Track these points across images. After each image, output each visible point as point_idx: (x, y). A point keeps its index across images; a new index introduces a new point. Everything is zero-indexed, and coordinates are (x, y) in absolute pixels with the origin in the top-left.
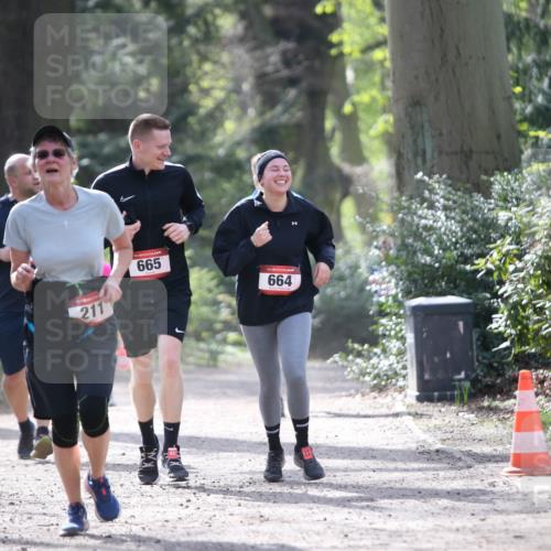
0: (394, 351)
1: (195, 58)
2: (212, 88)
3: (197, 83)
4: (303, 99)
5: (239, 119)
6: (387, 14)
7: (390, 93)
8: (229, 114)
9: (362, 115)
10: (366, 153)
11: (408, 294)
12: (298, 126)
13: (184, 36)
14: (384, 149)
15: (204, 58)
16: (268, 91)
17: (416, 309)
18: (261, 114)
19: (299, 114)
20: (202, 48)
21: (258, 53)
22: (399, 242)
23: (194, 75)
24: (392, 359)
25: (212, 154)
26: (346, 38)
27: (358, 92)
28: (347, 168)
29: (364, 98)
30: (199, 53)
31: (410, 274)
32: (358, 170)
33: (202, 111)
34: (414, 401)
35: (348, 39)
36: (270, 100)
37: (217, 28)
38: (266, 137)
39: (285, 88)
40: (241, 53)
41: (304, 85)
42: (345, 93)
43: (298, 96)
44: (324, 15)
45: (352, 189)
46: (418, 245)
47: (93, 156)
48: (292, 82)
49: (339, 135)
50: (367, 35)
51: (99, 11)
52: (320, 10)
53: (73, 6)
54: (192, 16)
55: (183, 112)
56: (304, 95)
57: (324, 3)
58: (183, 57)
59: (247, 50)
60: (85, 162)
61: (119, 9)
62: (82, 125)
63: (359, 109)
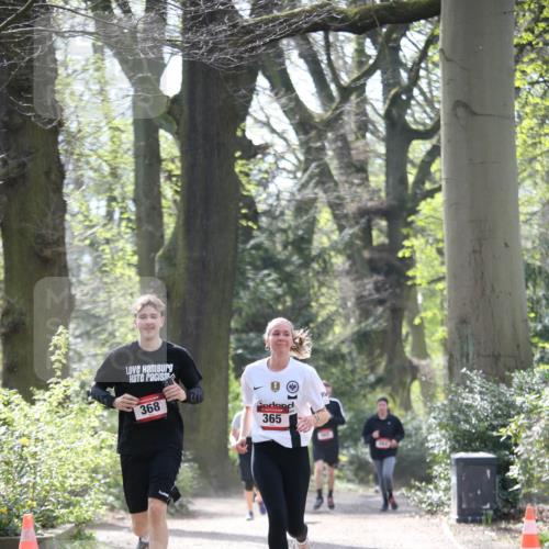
0: (443, 487)
1: (316, 284)
2: (327, 304)
3: (317, 301)
5: (344, 326)
6: (446, 260)
7: (446, 312)
8: (338, 322)
9: (426, 325)
10: (429, 351)
11: (454, 450)
12: (384, 332)
13: (310, 270)
14: (442, 348)
15: (322, 284)
16: (364, 307)
17: (458, 461)
18: (359, 323)
19: (385, 324)
20: (321, 278)
21: (358, 283)
22: (448, 414)
23: (315, 294)
24: (441, 493)
25: (325, 349)
26: (418, 274)
27: (425, 310)
28: (415, 361)
29: (429, 314)
30: (318, 281)
31: (455, 436)
32: (423, 362)
33: (320, 319)
34: (454, 522)
35: (420, 274)
36: (365, 314)
37: (332, 265)
38: (362, 339)
39: (375, 306)
40: (346, 280)
41: (388, 304)
42: (416, 311)
43: (384, 311)
44: (404, 257)
45: (419, 375)
46: (462, 417)
47: (245, 348)
48: (381, 302)
49: (410, 338)
50: (433, 272)
51: (253, 252)
52: (400, 255)
53: (236, 248)
54: (315, 256)
55: (307, 319)
56: (388, 312)
57: (404, 250)
58: (308, 283)
59: (352, 281)
60: (240, 351)
61: (266, 250)
62: (239, 326)
63: (425, 321)
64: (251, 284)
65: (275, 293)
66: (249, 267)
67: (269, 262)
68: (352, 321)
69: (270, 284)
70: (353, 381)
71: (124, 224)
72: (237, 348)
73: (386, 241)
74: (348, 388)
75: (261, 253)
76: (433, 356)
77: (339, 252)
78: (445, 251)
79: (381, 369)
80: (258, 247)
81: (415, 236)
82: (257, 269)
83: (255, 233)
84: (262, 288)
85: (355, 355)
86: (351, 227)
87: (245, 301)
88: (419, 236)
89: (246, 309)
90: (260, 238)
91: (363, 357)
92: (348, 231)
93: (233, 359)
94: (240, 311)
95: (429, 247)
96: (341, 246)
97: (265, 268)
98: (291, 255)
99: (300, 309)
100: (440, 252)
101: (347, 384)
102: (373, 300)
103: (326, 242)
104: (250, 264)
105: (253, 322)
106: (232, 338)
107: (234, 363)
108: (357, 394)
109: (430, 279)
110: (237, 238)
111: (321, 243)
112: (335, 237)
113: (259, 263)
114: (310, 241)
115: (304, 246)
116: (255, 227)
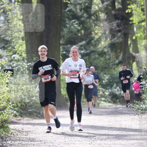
1: (93, 25)
2: (98, 33)
3: (94, 32)
4: (122, 36)
5: (105, 41)
6: (145, 13)
7: (146, 34)
8: (103, 40)
9: (138, 40)
10: (139, 50)
12: (121, 43)
13: (91, 19)
14: (144, 49)
15: (96, 25)
16: (113, 33)
18: (111, 40)
19: (121, 40)
20: (95, 22)
21: (110, 23)
23: (93, 29)
25: (98, 50)
26: (134, 19)
27: (137, 34)
28: (134, 54)
29: (139, 35)
30: (94, 23)
32: (137, 55)
33: (95, 39)
35: (135, 19)
36: (113, 36)
37: (100, 17)
38: (112, 46)
39: (117, 33)
40: (106, 23)
41: (123, 32)
42: (134, 34)
43: (121, 35)
44: (128, 13)
45: (136, 60)
47: (66, 51)
48: (120, 31)
49: (132, 45)
50: (140, 19)
51: (68, 13)
52: (127, 12)
53: (61, 11)
54: (93, 14)
55: (90, 39)
56: (122, 35)
57: (128, 10)
58: (90, 24)
59: (108, 23)
60: (64, 52)
61: (73, 12)
62: (64, 43)
63: (137, 38)
64: (68, 26)
65: (77, 29)
66: (67, 19)
67: (75, 16)
68: (108, 39)
69: (75, 25)
70: (110, 63)
71: (16, 3)
72: (63, 51)
73: (121, 7)
74: (107, 65)
75: (71, 13)
76: (141, 52)
77: (102, 12)
78: (145, 10)
79: (120, 58)
80: (70, 11)
81: (133, 4)
82: (70, 20)
83: (69, 5)
84: (72, 27)
85: (110, 52)
86: (107, 1)
87: (66, 32)
88: (134, 4)
89: (66, 36)
90: (71, 7)
91: (113, 53)
92: (106, 3)
93: (62, 55)
94: (64, 36)
95: (138, 8)
96: (103, 9)
97: (73, 19)
98: (83, 14)
99: (88, 35)
100: (143, 10)
101: (107, 64)
102: (116, 30)
103: (97, 8)
104: (67, 18)
105: (69, 41)
106: (61, 47)
107: (62, 57)
108: (111, 68)
109: (139, 21)
110: (62, 7)
111: (95, 9)
112: (101, 6)
113: (71, 17)
114: (90, 8)
115: (88, 10)
116: (69, 2)
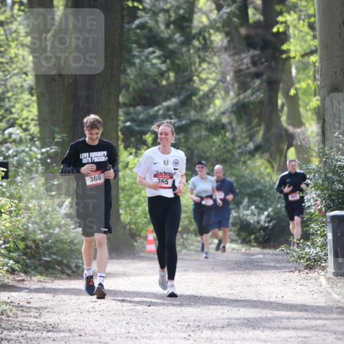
0: (319, 244)
1: (197, 60)
2: (208, 79)
3: (198, 76)
5: (224, 99)
6: (317, 34)
7: (319, 83)
8: (218, 95)
9: (300, 96)
10: (304, 120)
11: (329, 208)
12: (261, 102)
13: (191, 46)
14: (315, 117)
15: (202, 60)
16: (242, 79)
17: (333, 217)
18: (238, 95)
19: (262, 95)
20: (202, 54)
21: (236, 57)
22: (323, 176)
23: (196, 69)
24: (318, 249)
25: (208, 120)
26: (292, 48)
27: (299, 82)
28: (291, 129)
29: (304, 85)
30: (199, 57)
31: (330, 196)
32: (298, 130)
33: (201, 93)
34: (332, 276)
35: (294, 48)
36: (243, 87)
37: (211, 42)
38: (241, 110)
39: (253, 79)
40: (225, 56)
41: (265, 77)
42: (291, 83)
43: (261, 84)
44: (278, 32)
45: (294, 143)
46: (336, 178)
47: (133, 120)
48: (258, 75)
49: (286, 109)
50: (305, 46)
51: (138, 31)
52: (275, 30)
53: (122, 27)
54: (195, 34)
55: (189, 92)
56: (265, 84)
57: (278, 26)
58: (190, 59)
59: (230, 56)
60: (128, 124)
61: (150, 30)
62: (126, 101)
63: (299, 92)
64: (137, 61)
65: (159, 69)
66: (134, 46)
67: (153, 40)
68: (232, 93)
69: (155, 61)
70: (234, 148)
71: (16, 7)
72: (126, 122)
73: (262, 18)
74: (229, 155)
75: (145, 32)
76: (307, 125)
77: (217, 30)
78: (317, 26)
79: (259, 138)
80: (142, 26)
81: (289, 13)
82: (142, 47)
83: (140, 13)
84: (148, 65)
85: (234, 125)
86: (229, 6)
87: (132, 77)
88: (292, 12)
89: (133, 85)
90: (144, 18)
91: (243, 125)
92: (226, 10)
93: (121, 131)
94: (127, 86)
95: (301, 22)
96: (219, 25)
97: (150, 46)
98: (174, 34)
99: (183, 83)
100: (311, 26)
101: (228, 151)
102: (250, 73)
103: (205, 20)
104: (136, 42)
105: (140, 97)
106: (121, 112)
107: (122, 134)
108: (237, 161)
109: (302, 52)
110: (123, 18)
111: (202, 22)
112: (214, 15)
113: (144, 41)
114: (190, 20)
115: (185, 24)
116: (141, 7)
